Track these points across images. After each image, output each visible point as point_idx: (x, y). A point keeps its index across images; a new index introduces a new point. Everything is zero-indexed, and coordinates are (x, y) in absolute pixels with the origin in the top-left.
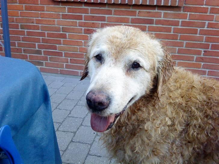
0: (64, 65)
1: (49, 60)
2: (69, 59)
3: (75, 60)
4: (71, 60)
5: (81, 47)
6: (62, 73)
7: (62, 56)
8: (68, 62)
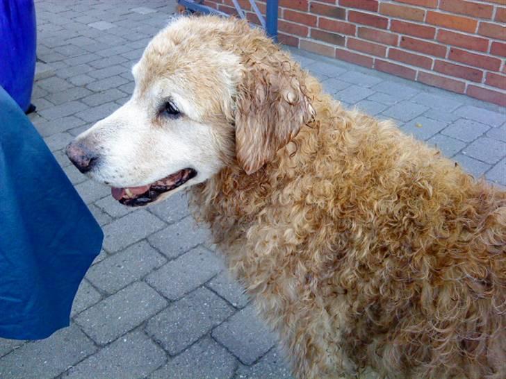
0: (387, 50)
1: (356, 34)
2: (400, 36)
3: (412, 41)
4: (403, 39)
5: (431, 10)
6: (380, 67)
7: (385, 28)
8: (395, 44)
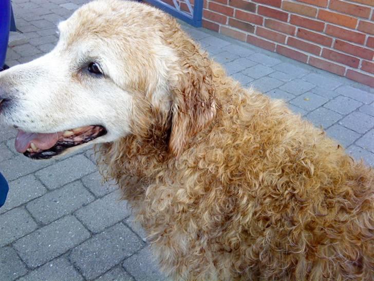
0: (287, 38)
1: (263, 24)
2: (297, 28)
3: (306, 33)
4: (299, 30)
5: (322, 9)
6: (280, 51)
7: (286, 21)
8: (293, 34)
